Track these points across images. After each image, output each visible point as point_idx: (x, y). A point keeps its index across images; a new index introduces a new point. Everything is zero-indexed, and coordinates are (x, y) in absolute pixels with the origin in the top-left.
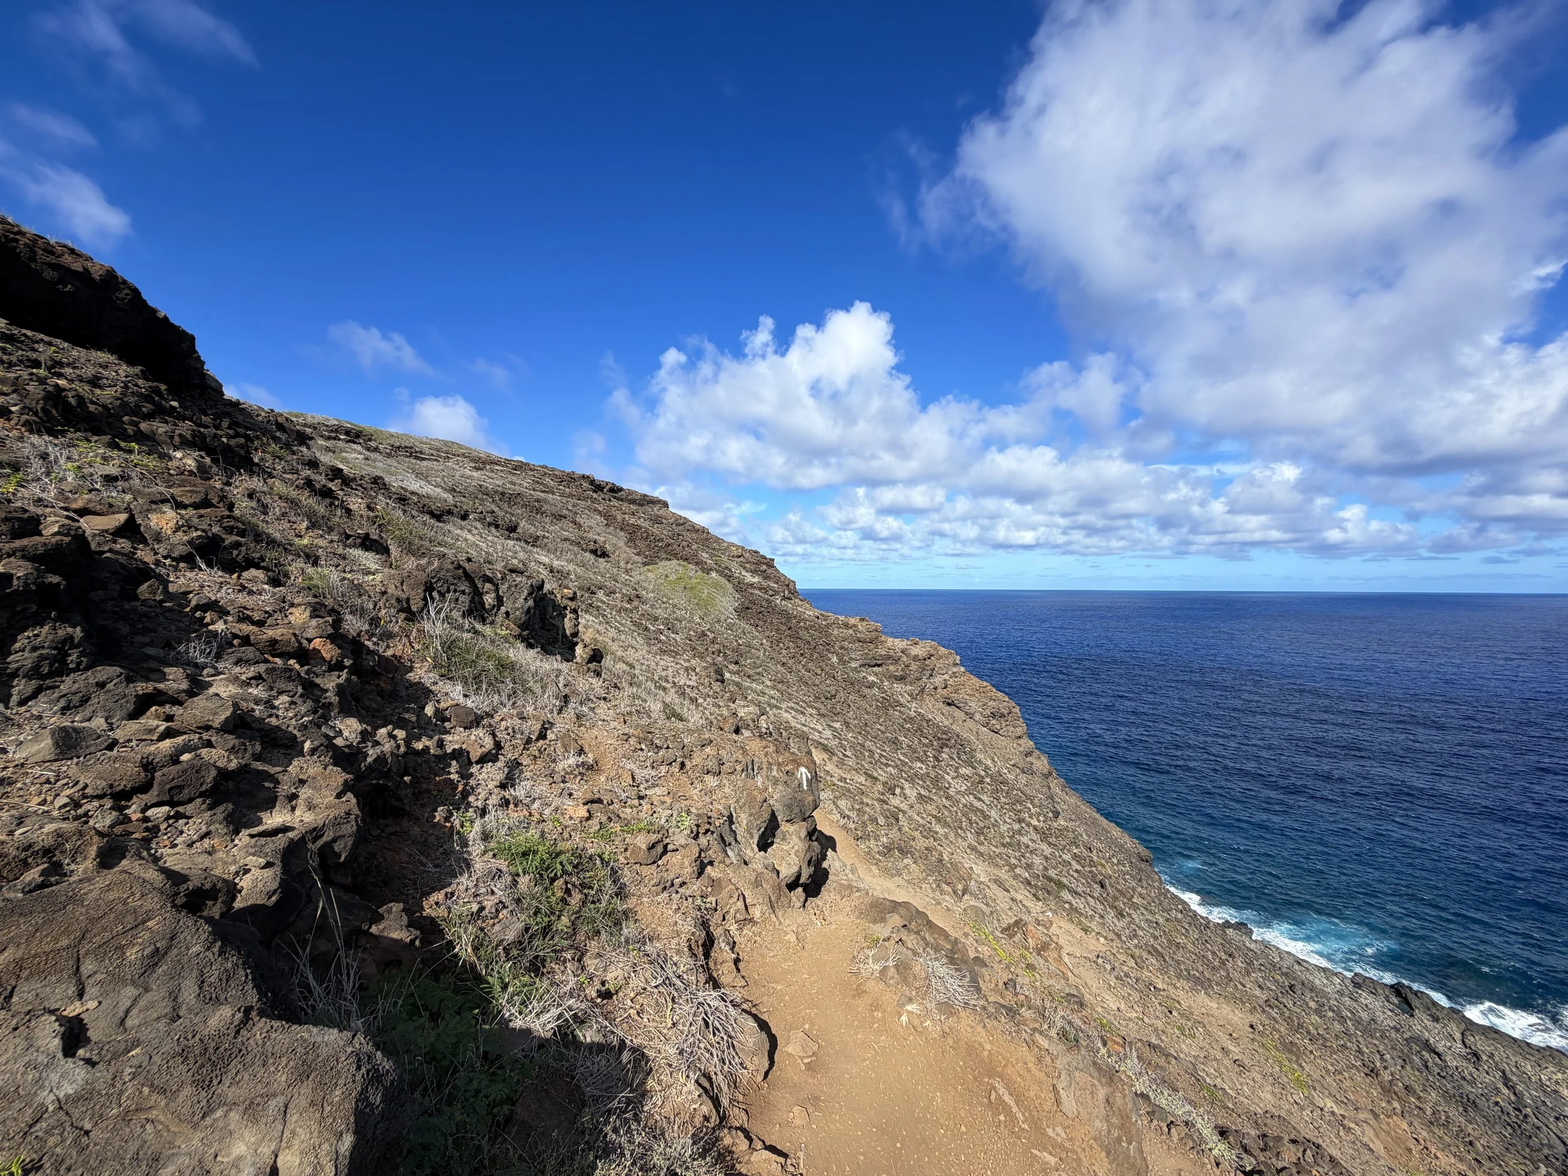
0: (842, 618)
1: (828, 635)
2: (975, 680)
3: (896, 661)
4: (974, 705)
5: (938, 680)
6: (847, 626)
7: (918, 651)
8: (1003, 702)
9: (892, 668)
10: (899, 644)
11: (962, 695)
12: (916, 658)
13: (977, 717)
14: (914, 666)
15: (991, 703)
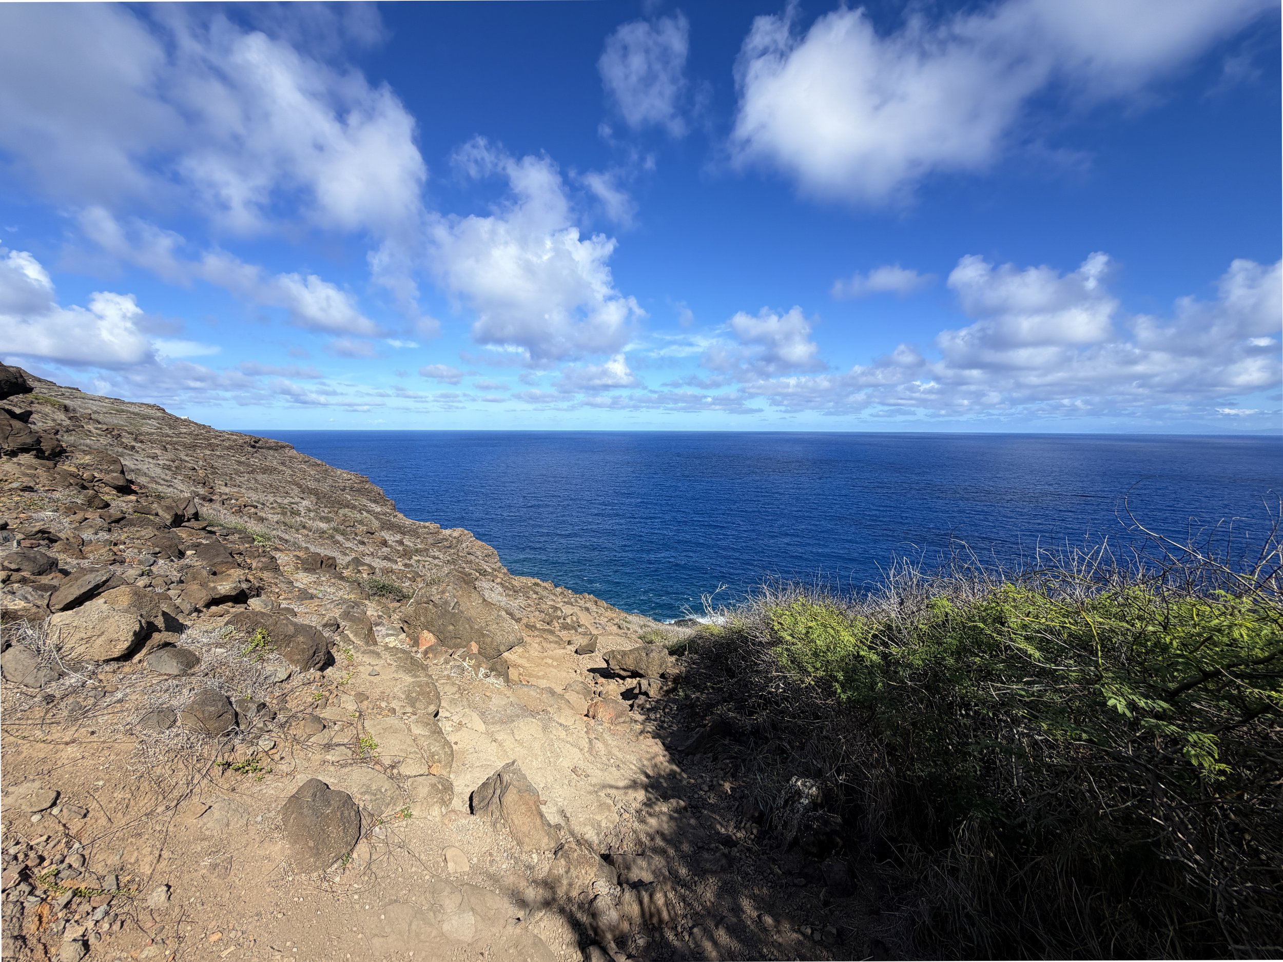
0: (422, 523)
1: (418, 533)
2: (480, 543)
3: (447, 540)
4: (479, 553)
5: (464, 545)
6: (425, 527)
7: (456, 534)
8: (490, 549)
9: (445, 543)
10: (447, 532)
11: (474, 550)
12: (455, 538)
13: (480, 557)
14: (454, 542)
15: (486, 551)
